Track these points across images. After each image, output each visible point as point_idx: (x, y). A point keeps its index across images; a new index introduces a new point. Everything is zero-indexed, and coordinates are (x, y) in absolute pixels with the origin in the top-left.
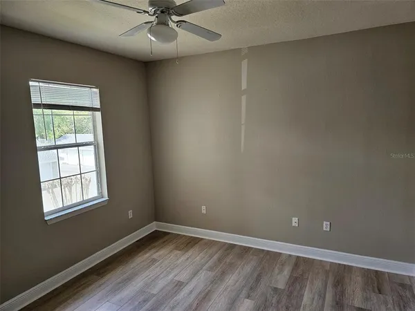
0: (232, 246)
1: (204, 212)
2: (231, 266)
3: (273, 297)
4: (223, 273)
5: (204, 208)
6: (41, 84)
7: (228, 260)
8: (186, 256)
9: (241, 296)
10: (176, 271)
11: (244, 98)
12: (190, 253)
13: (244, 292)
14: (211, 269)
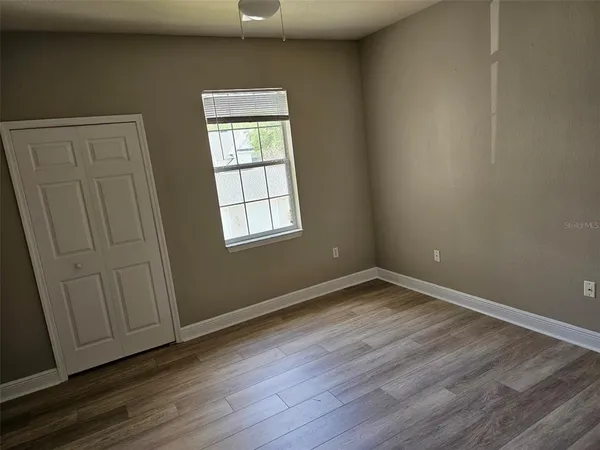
0: (477, 316)
1: (437, 259)
2: (454, 342)
3: (492, 398)
4: (434, 349)
5: (437, 253)
6: (215, 95)
7: (454, 333)
8: (395, 317)
9: (440, 384)
10: (369, 333)
11: (494, 68)
12: (405, 313)
13: (448, 381)
14: (420, 339)
